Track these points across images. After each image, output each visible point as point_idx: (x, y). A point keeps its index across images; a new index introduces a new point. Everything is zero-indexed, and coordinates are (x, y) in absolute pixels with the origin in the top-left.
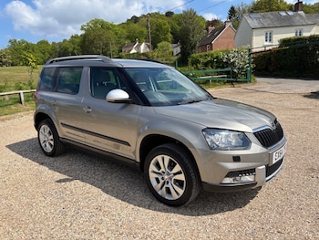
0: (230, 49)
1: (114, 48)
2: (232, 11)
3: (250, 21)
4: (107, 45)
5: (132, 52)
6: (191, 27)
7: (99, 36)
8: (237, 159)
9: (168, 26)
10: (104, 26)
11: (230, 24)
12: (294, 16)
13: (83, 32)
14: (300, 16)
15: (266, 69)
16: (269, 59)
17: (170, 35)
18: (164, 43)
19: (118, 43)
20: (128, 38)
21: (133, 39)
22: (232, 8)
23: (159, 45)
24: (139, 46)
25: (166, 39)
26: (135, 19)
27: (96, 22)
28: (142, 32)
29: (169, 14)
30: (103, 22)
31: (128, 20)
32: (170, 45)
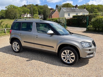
0: (60, 18)
1: (18, 15)
2: (57, 6)
3: (63, 10)
4: (16, 14)
5: (25, 17)
6: (47, 10)
7: (13, 11)
8: (90, 50)
9: (37, 9)
10: (14, 7)
11: (57, 10)
12: (75, 9)
13: (6, 9)
14: (77, 9)
15: (69, 24)
16: (70, 21)
17: (38, 12)
18: (36, 14)
19: (20, 13)
20: (23, 12)
21: (25, 12)
22: (57, 5)
23: (34, 15)
24: (27, 15)
25: (36, 13)
26: (25, 6)
27: (11, 6)
28: (28, 10)
29: (37, 5)
30: (14, 6)
31: (23, 6)
32: (38, 15)
